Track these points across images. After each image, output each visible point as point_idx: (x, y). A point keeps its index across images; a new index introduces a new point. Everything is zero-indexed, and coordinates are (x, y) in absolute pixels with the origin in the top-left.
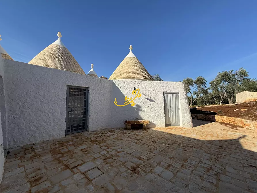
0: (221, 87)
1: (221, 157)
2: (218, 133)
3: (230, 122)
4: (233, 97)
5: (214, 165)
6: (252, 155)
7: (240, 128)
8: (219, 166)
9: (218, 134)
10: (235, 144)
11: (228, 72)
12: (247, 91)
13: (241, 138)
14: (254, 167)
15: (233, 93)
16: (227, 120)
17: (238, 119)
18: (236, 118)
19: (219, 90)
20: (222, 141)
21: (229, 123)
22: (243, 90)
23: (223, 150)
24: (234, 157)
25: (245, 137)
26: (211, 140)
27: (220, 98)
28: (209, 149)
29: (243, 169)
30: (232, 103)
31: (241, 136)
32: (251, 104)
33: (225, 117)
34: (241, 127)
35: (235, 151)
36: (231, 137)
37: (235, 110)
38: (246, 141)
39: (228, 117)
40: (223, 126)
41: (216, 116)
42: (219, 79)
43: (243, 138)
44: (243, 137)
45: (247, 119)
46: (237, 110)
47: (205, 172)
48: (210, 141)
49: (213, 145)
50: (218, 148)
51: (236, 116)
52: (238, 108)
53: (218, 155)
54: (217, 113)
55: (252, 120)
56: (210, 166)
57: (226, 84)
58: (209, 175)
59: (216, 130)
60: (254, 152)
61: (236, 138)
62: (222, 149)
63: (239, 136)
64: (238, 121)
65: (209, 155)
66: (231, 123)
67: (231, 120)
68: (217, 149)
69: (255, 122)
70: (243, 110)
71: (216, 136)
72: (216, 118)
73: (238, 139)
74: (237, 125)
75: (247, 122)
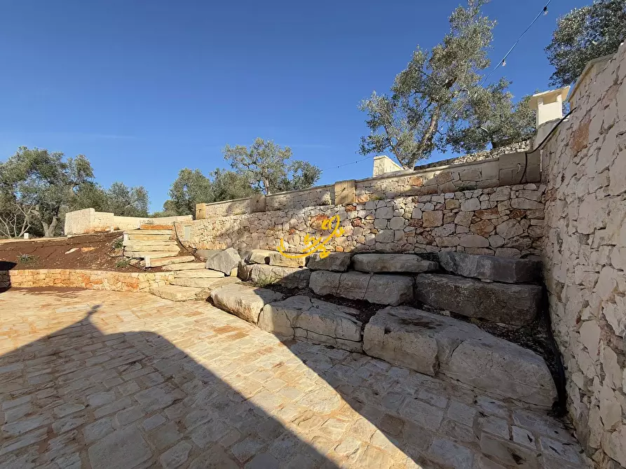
0: (27, 191)
1: (66, 380)
2: (30, 319)
3: (56, 281)
4: (57, 219)
5: (55, 417)
6: (123, 342)
7: (82, 293)
8: (70, 411)
9: (31, 324)
10: (84, 331)
11: (51, 155)
12: (92, 210)
13: (90, 313)
14: (135, 362)
15: (56, 210)
16: (47, 280)
17: (78, 271)
18: (72, 271)
19: (19, 196)
20: (49, 337)
21: (52, 285)
22: (83, 206)
23: (63, 360)
24: (96, 364)
25: (98, 309)
26: (17, 350)
27: (20, 219)
28: (20, 381)
29: (122, 378)
30: (52, 235)
31: (89, 309)
32: (102, 238)
33: (42, 271)
34: (84, 289)
35: (91, 348)
36: (71, 320)
37: (68, 252)
38: (103, 316)
39: (52, 271)
40: (37, 297)
41: (12, 272)
42: (23, 166)
43: (96, 312)
44: (95, 309)
45: (96, 270)
46: (73, 250)
47: (33, 461)
48: (13, 352)
49: (27, 362)
50: (48, 363)
51: (73, 267)
52: (75, 245)
53: (57, 382)
54: (15, 264)
55: (106, 270)
56: (46, 429)
57: (42, 184)
58: (52, 460)
59: (22, 314)
60: (123, 334)
61: (80, 318)
62: (61, 361)
63: (85, 311)
64: (77, 276)
65: (28, 398)
66: (59, 285)
67: (59, 276)
68: (45, 367)
69: (111, 272)
70: (85, 250)
71: (29, 329)
72: (13, 279)
73: (87, 319)
74: (75, 286)
75: (96, 275)
